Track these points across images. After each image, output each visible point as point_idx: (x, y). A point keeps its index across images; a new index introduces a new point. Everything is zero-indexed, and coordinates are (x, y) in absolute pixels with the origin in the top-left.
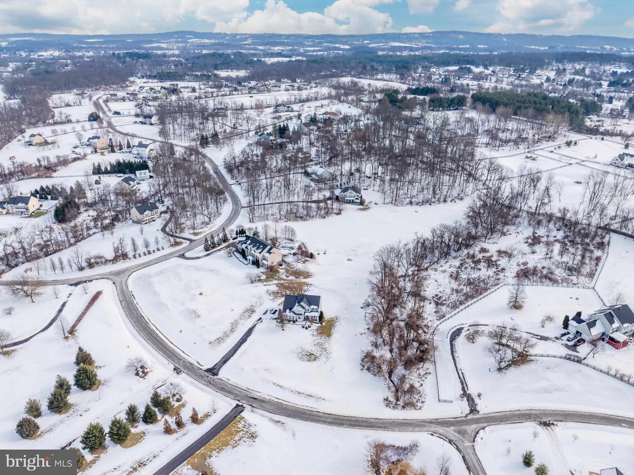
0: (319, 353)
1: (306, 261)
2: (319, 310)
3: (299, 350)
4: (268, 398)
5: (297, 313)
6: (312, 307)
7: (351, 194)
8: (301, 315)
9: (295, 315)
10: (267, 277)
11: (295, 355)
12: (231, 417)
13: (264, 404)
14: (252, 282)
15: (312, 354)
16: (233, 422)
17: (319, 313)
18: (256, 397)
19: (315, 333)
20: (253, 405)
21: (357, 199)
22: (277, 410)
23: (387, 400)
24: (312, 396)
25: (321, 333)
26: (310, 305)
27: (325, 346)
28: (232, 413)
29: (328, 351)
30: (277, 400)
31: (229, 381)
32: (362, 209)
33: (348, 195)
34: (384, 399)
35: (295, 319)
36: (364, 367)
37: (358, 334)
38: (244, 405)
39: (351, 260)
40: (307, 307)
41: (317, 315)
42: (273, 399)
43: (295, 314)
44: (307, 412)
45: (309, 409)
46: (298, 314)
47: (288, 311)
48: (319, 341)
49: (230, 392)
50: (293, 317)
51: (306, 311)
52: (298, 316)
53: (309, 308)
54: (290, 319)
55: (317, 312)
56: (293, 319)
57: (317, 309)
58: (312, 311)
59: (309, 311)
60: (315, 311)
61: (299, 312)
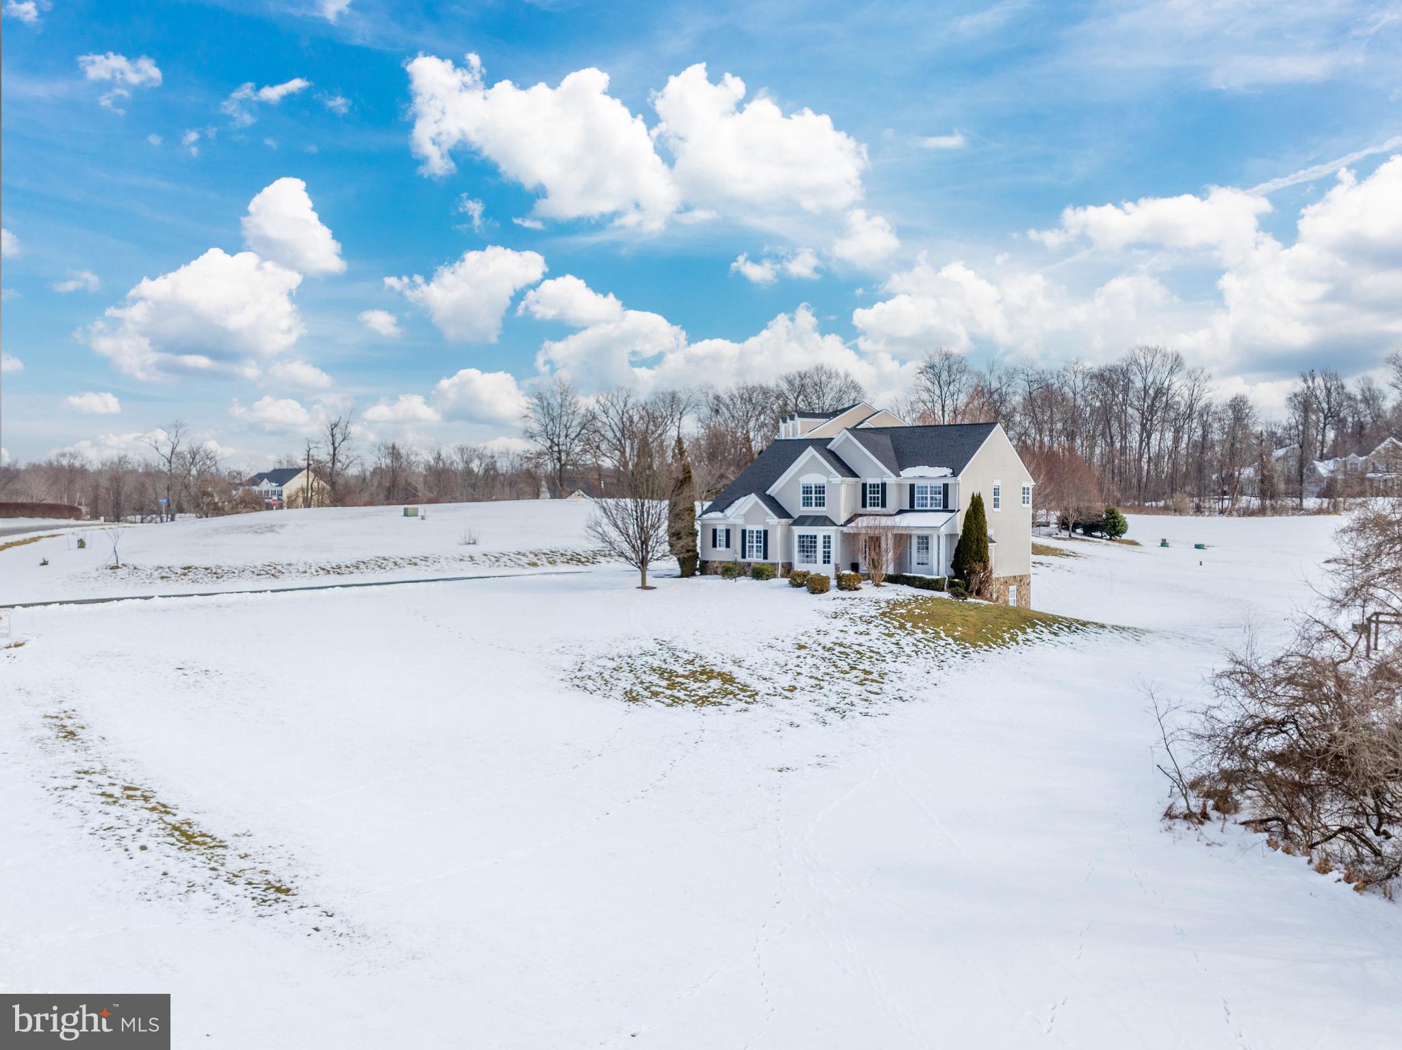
0: (784, 682)
2: (962, 496)
5: (797, 508)
6: (913, 473)
8: (821, 522)
9: (775, 524)
15: (720, 674)
17: (961, 519)
19: (868, 611)
26: (902, 463)
35: (776, 554)
40: (873, 469)
41: (944, 528)
46: (799, 520)
50: (766, 532)
51: (864, 505)
52: (798, 531)
53: (890, 479)
54: (744, 556)
55: (946, 508)
56: (761, 560)
57: (946, 486)
58: (912, 509)
59: (884, 505)
60: (929, 508)
61: (807, 502)
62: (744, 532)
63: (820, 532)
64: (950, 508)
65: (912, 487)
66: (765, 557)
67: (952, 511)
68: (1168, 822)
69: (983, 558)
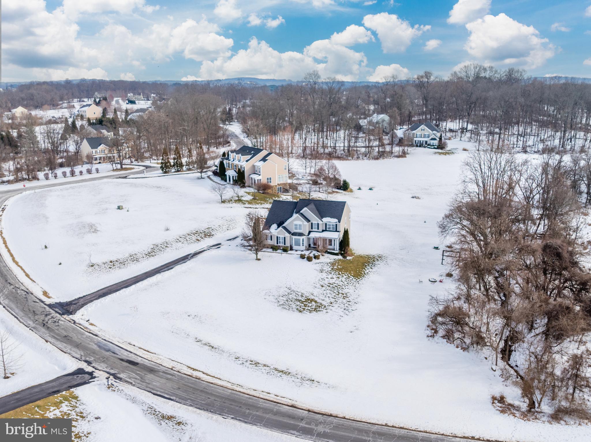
0: (328, 300)
1: (334, 192)
2: (342, 228)
3: (283, 291)
4: (169, 364)
5: (293, 231)
6: (326, 220)
7: (423, 133)
8: (301, 234)
9: (287, 235)
10: (254, 199)
11: (272, 298)
12: (42, 390)
13: (150, 376)
14: (223, 202)
15: (312, 300)
16: (39, 403)
17: (341, 234)
18: (138, 360)
19: (328, 268)
20: (121, 376)
21: (432, 139)
22: (179, 392)
23: (502, 400)
24: (288, 373)
25: (340, 270)
26: (322, 216)
27: (345, 291)
28: (54, 384)
29: (351, 299)
30: (189, 372)
31: (91, 328)
32: (440, 153)
33: (419, 133)
34: (494, 398)
35: (288, 244)
36: (436, 332)
37: (426, 281)
38: (97, 373)
39: (418, 198)
40: (315, 219)
41: (337, 236)
42: (178, 367)
43: (289, 232)
44: (261, 403)
45: (272, 397)
46: (294, 234)
47: (274, 226)
48: (332, 281)
49: (78, 346)
50: (285, 238)
51: (312, 228)
52: (294, 237)
53: (320, 222)
54: (277, 244)
55: (336, 231)
56: (283, 245)
57: (336, 225)
58: (326, 230)
59: (318, 229)
60: (331, 230)
61: (296, 229)
62: (277, 237)
63: (301, 238)
64: (338, 230)
65: (326, 224)
66: (285, 244)
67: (338, 232)
68: (428, 338)
69: (348, 245)
